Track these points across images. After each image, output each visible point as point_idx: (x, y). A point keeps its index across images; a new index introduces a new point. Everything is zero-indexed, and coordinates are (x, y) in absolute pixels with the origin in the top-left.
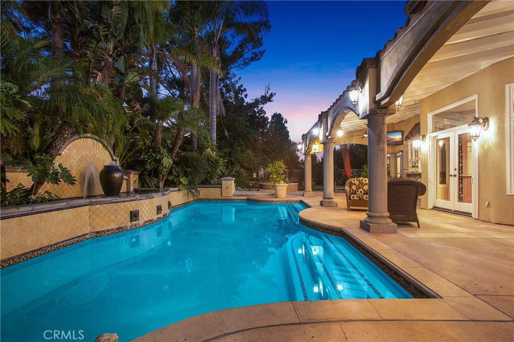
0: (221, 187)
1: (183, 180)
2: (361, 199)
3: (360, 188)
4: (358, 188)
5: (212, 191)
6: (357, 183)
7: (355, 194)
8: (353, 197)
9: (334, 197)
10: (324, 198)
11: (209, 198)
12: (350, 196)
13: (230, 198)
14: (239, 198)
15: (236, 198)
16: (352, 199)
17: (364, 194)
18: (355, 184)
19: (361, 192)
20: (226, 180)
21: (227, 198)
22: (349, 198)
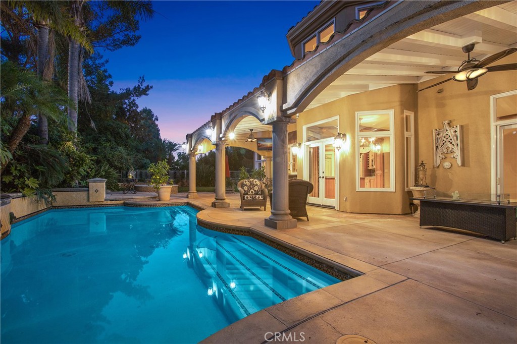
0: (88, 191)
1: (31, 182)
2: (254, 199)
3: (251, 189)
4: (250, 188)
5: (74, 196)
6: (248, 184)
7: (247, 194)
8: (247, 197)
9: (226, 198)
10: (216, 199)
11: (70, 204)
12: (244, 196)
13: (101, 203)
14: (113, 202)
15: (109, 202)
16: (246, 199)
17: (255, 194)
18: (246, 185)
19: (252, 192)
20: (95, 182)
21: (97, 203)
22: (243, 198)
